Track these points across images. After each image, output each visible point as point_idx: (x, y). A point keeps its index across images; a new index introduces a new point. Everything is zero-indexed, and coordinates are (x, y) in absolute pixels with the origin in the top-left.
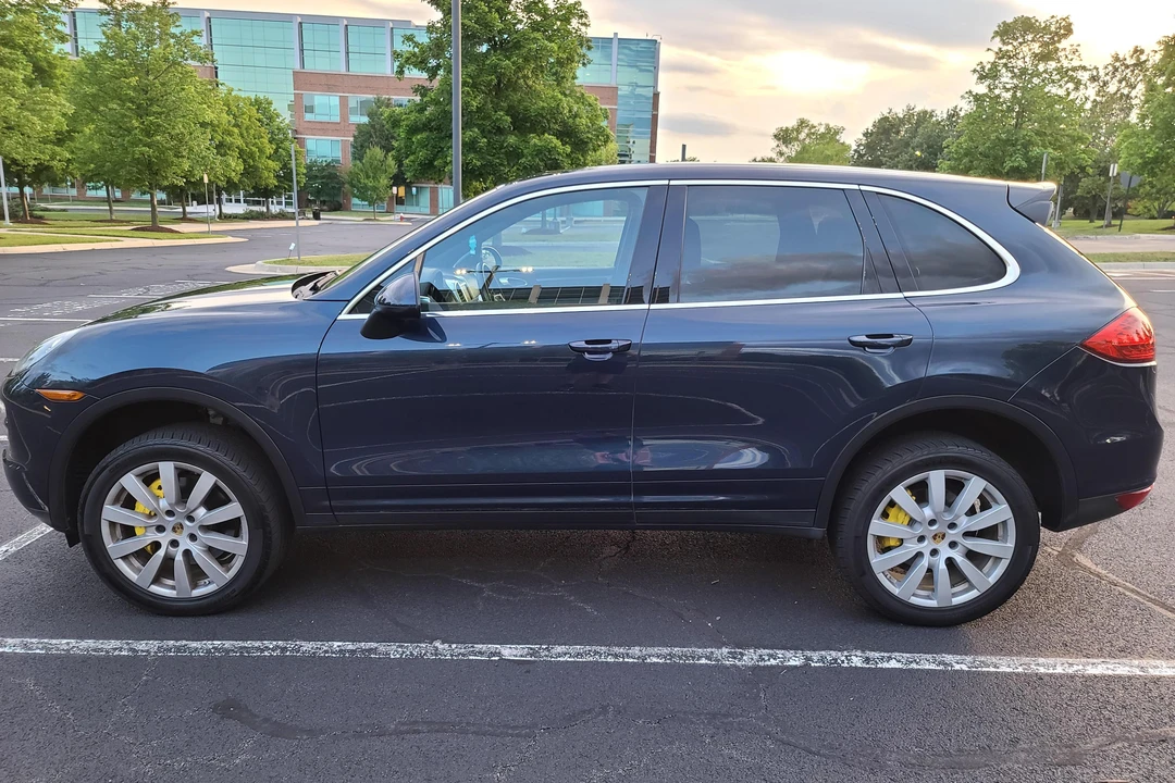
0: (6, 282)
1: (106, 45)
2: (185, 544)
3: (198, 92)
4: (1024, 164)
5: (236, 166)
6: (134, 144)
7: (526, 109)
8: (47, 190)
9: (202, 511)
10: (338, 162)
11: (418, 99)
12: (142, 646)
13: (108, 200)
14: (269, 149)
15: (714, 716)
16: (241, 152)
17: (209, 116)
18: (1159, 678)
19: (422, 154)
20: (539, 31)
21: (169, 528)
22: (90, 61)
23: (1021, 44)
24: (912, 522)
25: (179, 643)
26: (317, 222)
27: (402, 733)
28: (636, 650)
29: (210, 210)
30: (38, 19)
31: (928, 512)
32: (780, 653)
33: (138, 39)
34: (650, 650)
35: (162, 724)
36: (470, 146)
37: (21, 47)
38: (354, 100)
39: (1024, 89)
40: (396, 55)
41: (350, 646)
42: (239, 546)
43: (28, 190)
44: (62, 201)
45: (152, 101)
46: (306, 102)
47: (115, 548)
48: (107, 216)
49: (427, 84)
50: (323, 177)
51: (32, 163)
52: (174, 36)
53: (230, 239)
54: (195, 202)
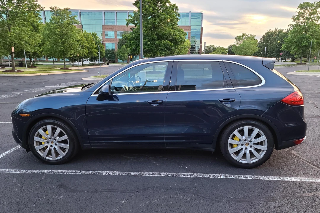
0: (24, 83)
1: (52, 20)
2: (54, 146)
3: (76, 32)
4: (307, 44)
5: (86, 51)
6: (59, 46)
7: (161, 34)
8: (38, 59)
9: (58, 138)
10: (114, 49)
11: (132, 31)
12: (43, 171)
13: (53, 61)
14: (95, 46)
15: (181, 189)
16: (88, 47)
17: (79, 38)
18: (304, 182)
19: (133, 46)
20: (164, 12)
21: (50, 142)
22: (48, 25)
23: (306, 10)
24: (240, 140)
25: (52, 171)
26: (108, 66)
27: (102, 192)
28: (166, 173)
29: (80, 63)
30: (33, 14)
31: (244, 138)
32: (203, 174)
33: (60, 18)
34: (169, 173)
35: (45, 189)
36: (145, 44)
37: (29, 22)
38: (118, 32)
39: (307, 23)
40: (127, 20)
41: (94, 172)
42: (67, 146)
43: (32, 59)
44: (42, 62)
45: (64, 35)
46: (106, 33)
47: (37, 147)
48: (53, 66)
49: (134, 27)
50: (110, 54)
51: (32, 52)
52: (69, 17)
53: (84, 71)
54: (76, 61)
